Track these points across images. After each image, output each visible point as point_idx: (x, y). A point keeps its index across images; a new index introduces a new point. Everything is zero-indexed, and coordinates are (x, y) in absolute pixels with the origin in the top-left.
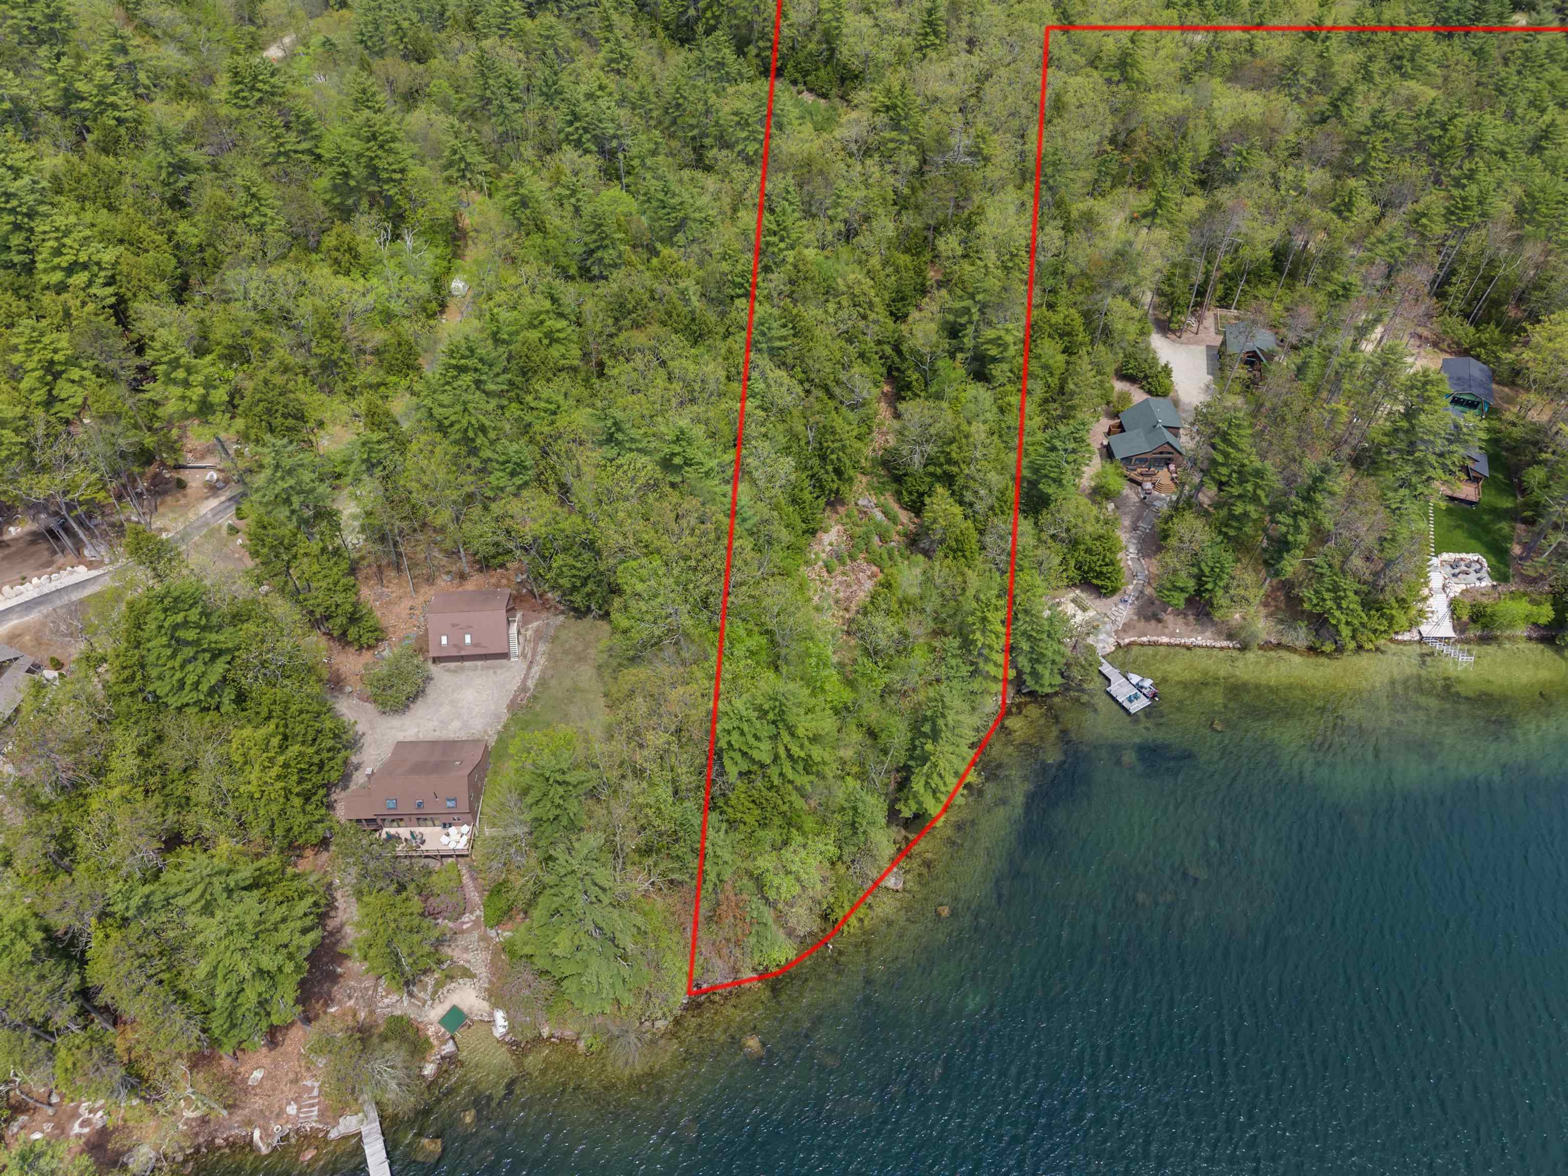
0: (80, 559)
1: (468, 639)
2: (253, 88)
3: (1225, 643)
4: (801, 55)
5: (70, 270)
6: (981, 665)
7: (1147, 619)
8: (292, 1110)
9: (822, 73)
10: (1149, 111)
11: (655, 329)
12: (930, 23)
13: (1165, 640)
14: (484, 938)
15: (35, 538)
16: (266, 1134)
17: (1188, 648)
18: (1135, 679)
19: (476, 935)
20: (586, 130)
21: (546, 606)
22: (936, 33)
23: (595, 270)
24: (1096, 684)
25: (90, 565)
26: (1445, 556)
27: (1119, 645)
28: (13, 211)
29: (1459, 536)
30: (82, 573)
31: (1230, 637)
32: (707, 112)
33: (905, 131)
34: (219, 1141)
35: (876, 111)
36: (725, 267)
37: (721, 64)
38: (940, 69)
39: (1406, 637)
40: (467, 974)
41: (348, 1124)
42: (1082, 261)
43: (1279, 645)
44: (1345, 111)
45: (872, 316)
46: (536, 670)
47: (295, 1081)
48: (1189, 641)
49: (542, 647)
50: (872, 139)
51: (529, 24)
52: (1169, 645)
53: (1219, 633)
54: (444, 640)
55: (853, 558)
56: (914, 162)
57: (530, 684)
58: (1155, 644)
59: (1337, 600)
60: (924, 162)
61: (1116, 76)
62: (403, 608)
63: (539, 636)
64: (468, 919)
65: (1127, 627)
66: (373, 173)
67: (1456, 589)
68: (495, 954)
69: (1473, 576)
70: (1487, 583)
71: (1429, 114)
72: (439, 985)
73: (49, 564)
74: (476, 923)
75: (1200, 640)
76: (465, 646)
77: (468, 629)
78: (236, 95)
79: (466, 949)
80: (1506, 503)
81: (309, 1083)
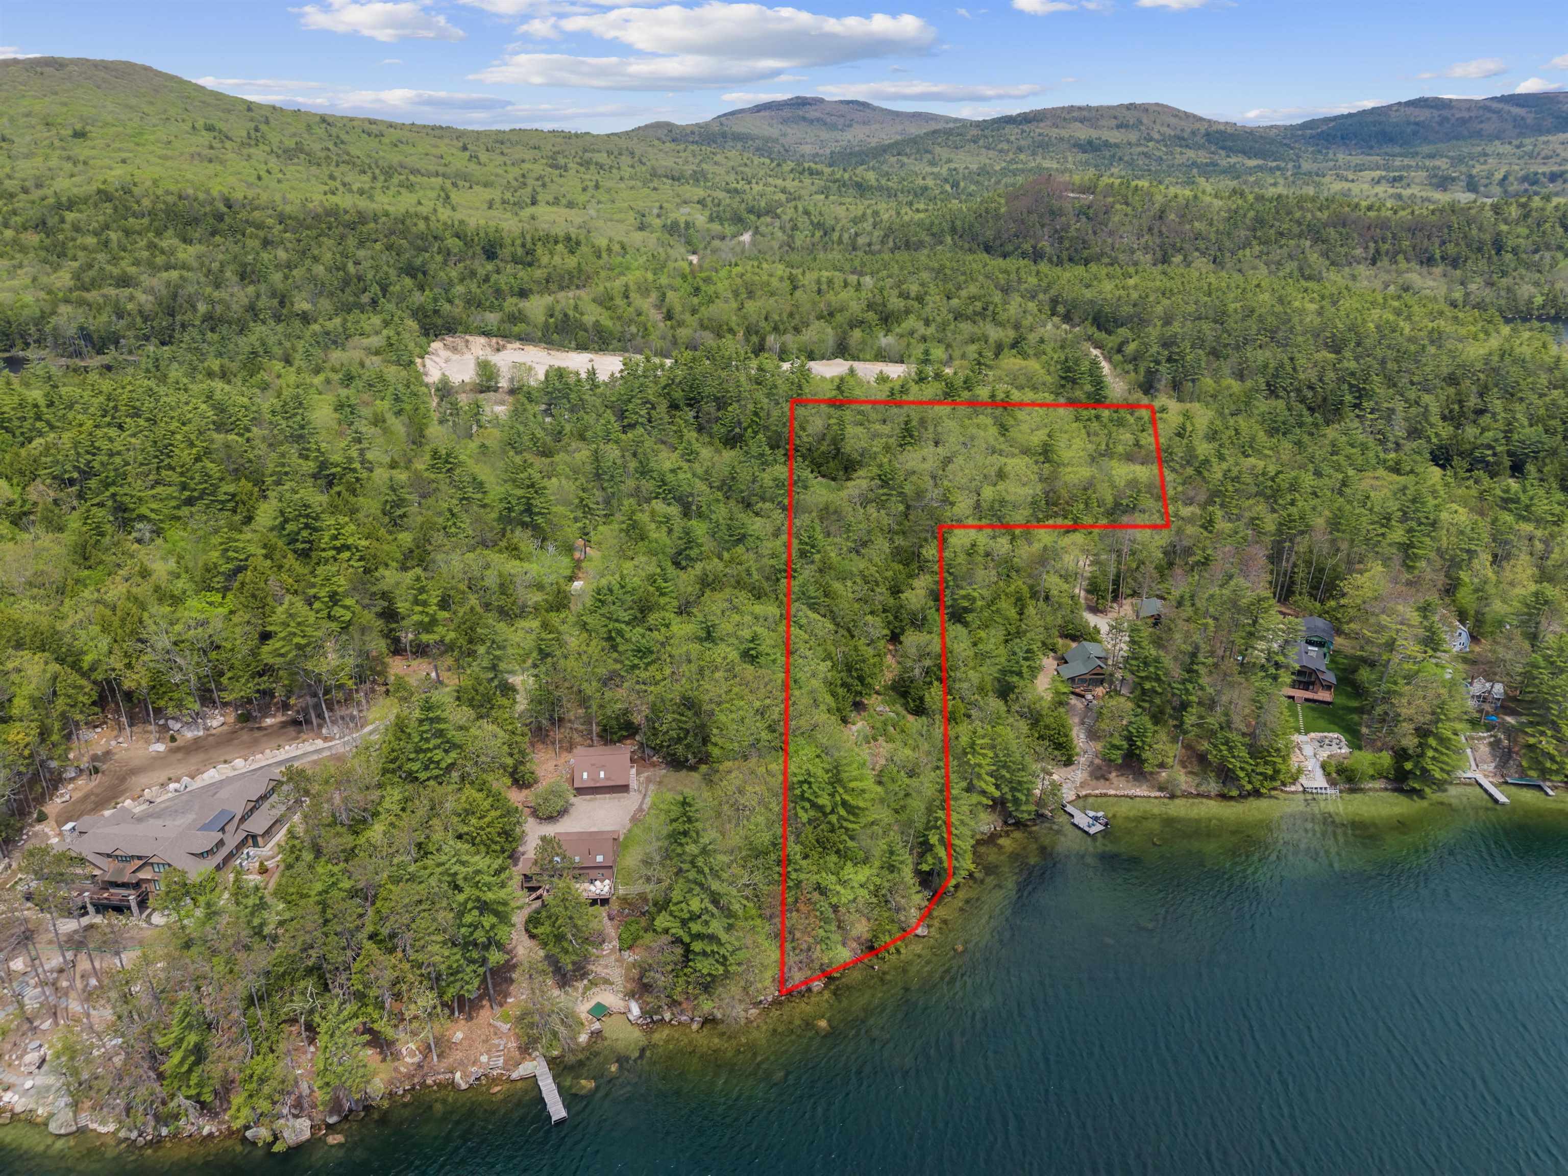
0: (319, 736)
1: (602, 774)
2: (447, 462)
3: (1158, 794)
4: (816, 455)
5: (339, 550)
6: (975, 782)
7: (1097, 778)
8: (484, 1059)
9: (831, 464)
10: (1067, 478)
11: (728, 590)
12: (907, 430)
13: (1112, 792)
14: (620, 960)
15: (284, 725)
16: (465, 1076)
17: (1131, 798)
18: (1092, 814)
19: (613, 958)
20: (670, 491)
21: (653, 765)
22: (911, 436)
23: (684, 563)
24: (1062, 819)
25: (325, 739)
26: (1313, 735)
27: (1078, 796)
28: (307, 516)
29: (1322, 723)
30: (319, 743)
31: (1161, 789)
32: (754, 481)
33: (893, 489)
34: (429, 1081)
35: (872, 479)
36: (772, 562)
37: (762, 455)
38: (918, 455)
39: (1293, 788)
40: (607, 982)
41: (526, 1068)
42: (1025, 556)
43: (1199, 795)
44: (1206, 474)
45: (878, 590)
46: (648, 801)
47: (486, 1041)
48: (1131, 792)
49: (652, 787)
50: (871, 495)
51: (623, 437)
52: (1116, 796)
53: (1153, 787)
54: (585, 775)
55: (876, 740)
56: (901, 508)
57: (645, 807)
58: (1106, 795)
59: (1230, 749)
60: (908, 507)
61: (1042, 459)
62: (550, 765)
63: (649, 780)
64: (607, 947)
65: (1083, 785)
66: (529, 510)
67: (1324, 754)
68: (628, 969)
69: (1335, 747)
70: (1345, 750)
71: (1264, 474)
72: (586, 989)
73: (297, 738)
74: (613, 950)
75: (1138, 792)
76: (599, 780)
77: (603, 767)
78: (433, 466)
79: (606, 967)
80: (1355, 704)
81: (496, 1042)
